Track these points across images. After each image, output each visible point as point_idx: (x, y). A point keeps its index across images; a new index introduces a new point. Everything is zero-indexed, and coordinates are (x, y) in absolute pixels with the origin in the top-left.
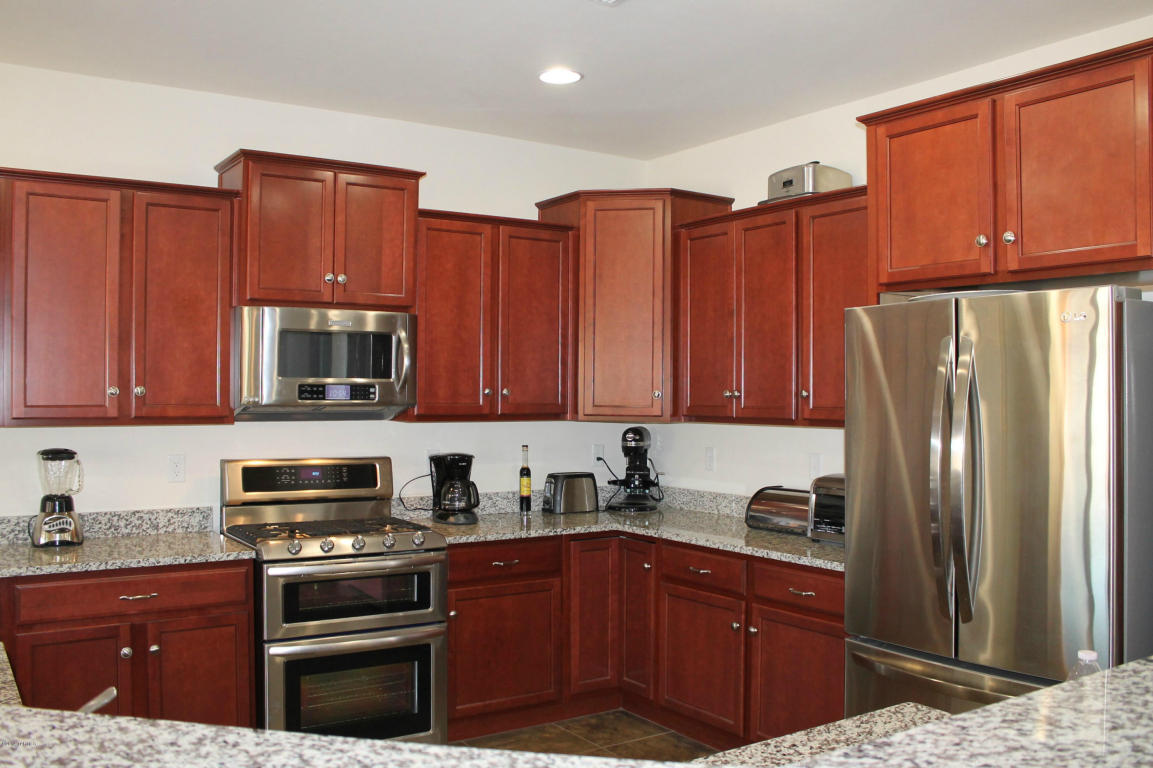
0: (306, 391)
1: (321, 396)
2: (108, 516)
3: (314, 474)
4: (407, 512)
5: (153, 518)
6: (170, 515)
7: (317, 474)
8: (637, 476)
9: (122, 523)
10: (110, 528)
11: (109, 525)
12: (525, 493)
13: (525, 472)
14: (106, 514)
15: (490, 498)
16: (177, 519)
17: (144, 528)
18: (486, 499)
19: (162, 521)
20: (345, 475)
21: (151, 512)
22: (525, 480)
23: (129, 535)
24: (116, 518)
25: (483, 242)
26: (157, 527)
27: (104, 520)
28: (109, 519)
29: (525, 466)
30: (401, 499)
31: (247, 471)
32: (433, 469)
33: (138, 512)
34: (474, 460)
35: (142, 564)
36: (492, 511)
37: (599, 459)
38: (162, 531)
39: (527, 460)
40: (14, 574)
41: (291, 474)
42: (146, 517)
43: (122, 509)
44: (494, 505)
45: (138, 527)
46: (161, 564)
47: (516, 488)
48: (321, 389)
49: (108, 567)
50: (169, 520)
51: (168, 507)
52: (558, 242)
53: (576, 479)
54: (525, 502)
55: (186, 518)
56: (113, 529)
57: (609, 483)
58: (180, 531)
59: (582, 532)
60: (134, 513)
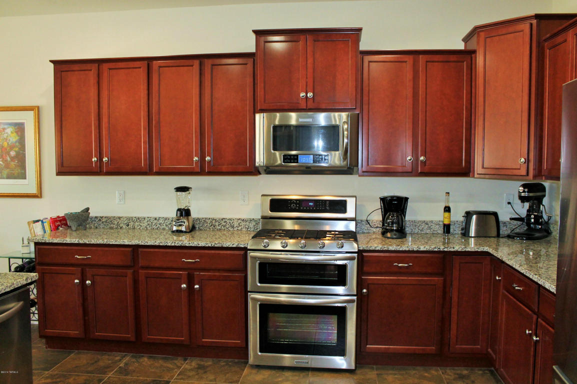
0: (287, 158)
1: (296, 161)
2: (211, 220)
3: (310, 204)
4: (372, 229)
5: (231, 222)
6: (239, 221)
7: (312, 204)
8: (533, 216)
9: (217, 224)
10: (211, 225)
11: (211, 224)
12: (446, 222)
13: (447, 209)
14: (210, 219)
15: (427, 224)
16: (243, 224)
17: (227, 227)
18: (423, 224)
19: (236, 224)
20: (327, 205)
21: (230, 219)
22: (447, 214)
23: (220, 229)
24: (214, 221)
25: (408, 67)
26: (233, 227)
27: (209, 221)
28: (211, 222)
29: (447, 205)
30: (367, 221)
31: (272, 201)
32: (382, 205)
33: (224, 219)
34: (409, 200)
35: (191, 245)
36: (428, 231)
37: (509, 203)
38: (235, 229)
39: (448, 201)
40: (137, 244)
41: (296, 204)
42: (228, 221)
43: (217, 217)
44: (430, 228)
45: (224, 226)
46: (200, 246)
47: (441, 219)
48: (296, 157)
49: (176, 245)
50: (239, 224)
51: (238, 217)
52: (463, 62)
53: (488, 216)
54: (447, 228)
55: (247, 223)
56: (212, 226)
57: (511, 219)
58: (244, 229)
59: (460, 250)
60: (222, 219)
